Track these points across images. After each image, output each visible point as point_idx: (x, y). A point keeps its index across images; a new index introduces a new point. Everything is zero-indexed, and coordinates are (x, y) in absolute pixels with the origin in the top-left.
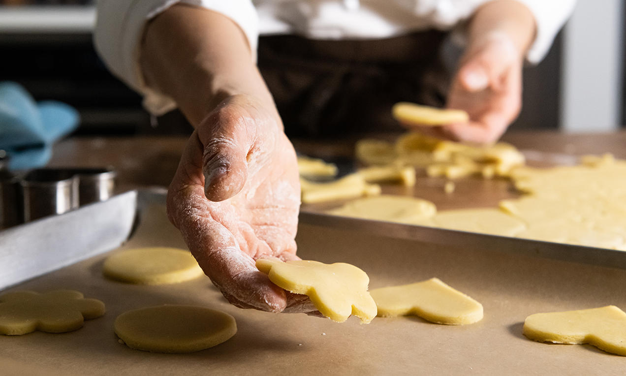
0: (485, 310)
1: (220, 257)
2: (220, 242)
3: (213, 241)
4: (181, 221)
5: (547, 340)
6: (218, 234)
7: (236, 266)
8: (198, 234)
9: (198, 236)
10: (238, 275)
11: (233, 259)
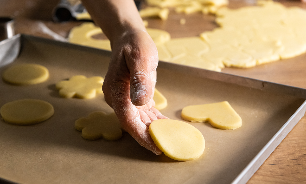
0: (169, 102)
1: (134, 124)
2: (133, 115)
3: (130, 114)
4: (113, 98)
5: (189, 120)
6: (132, 110)
7: (141, 129)
8: (122, 108)
9: (122, 109)
10: (142, 134)
11: (139, 125)
